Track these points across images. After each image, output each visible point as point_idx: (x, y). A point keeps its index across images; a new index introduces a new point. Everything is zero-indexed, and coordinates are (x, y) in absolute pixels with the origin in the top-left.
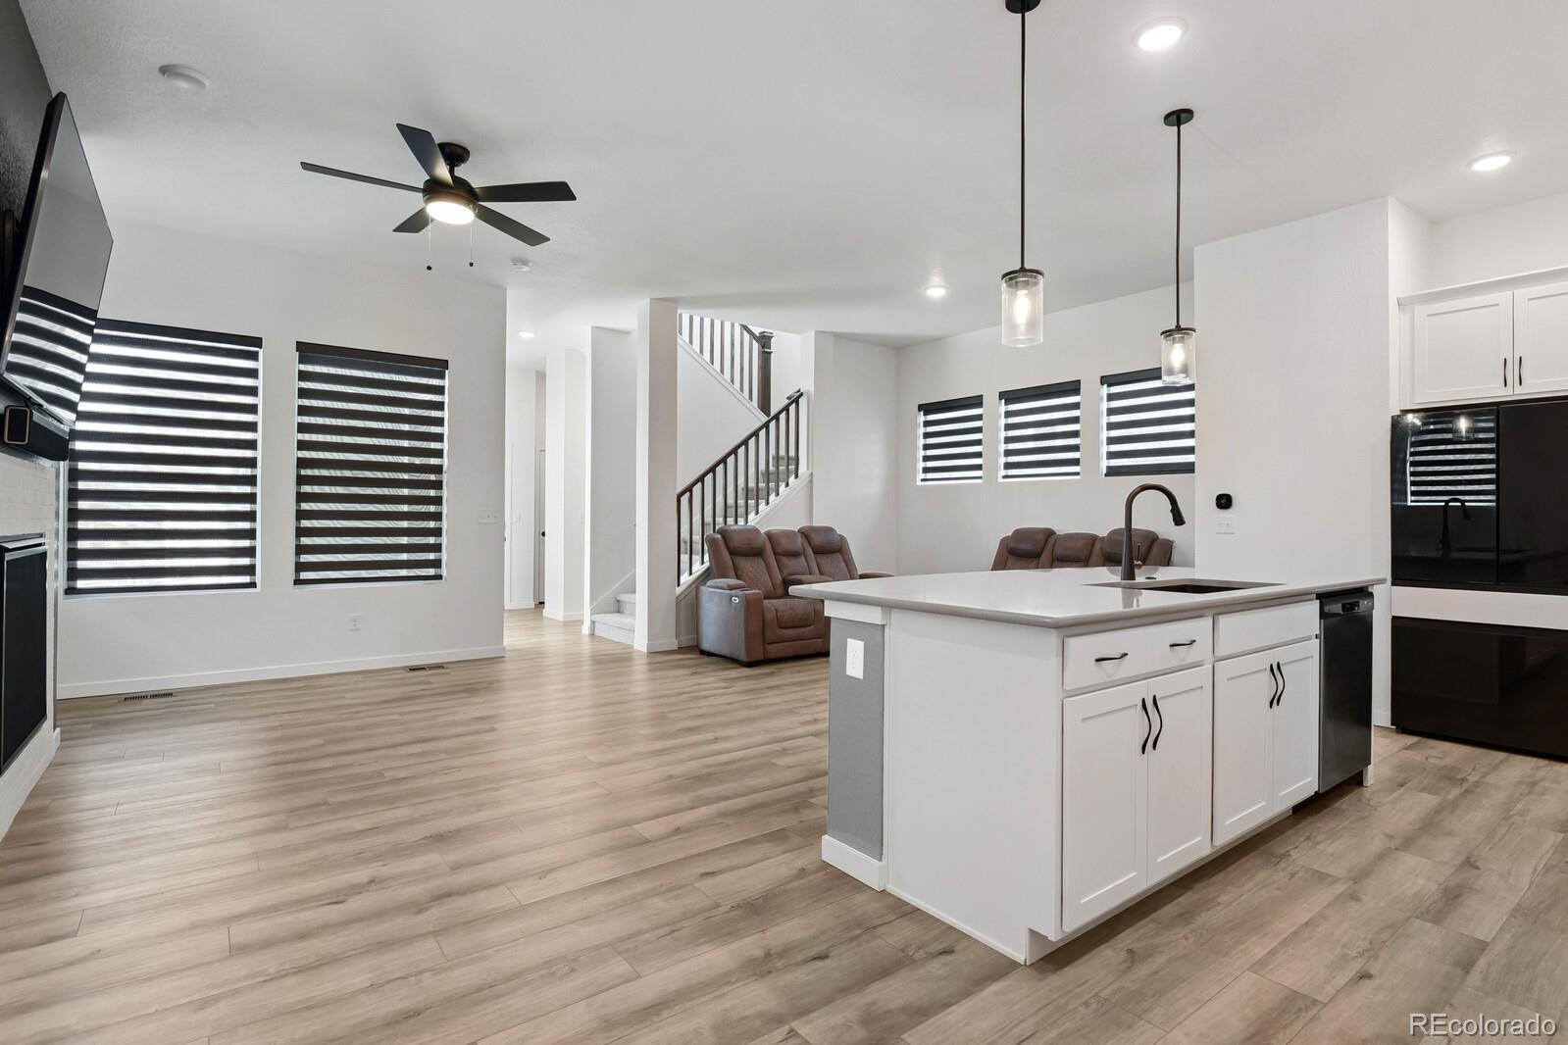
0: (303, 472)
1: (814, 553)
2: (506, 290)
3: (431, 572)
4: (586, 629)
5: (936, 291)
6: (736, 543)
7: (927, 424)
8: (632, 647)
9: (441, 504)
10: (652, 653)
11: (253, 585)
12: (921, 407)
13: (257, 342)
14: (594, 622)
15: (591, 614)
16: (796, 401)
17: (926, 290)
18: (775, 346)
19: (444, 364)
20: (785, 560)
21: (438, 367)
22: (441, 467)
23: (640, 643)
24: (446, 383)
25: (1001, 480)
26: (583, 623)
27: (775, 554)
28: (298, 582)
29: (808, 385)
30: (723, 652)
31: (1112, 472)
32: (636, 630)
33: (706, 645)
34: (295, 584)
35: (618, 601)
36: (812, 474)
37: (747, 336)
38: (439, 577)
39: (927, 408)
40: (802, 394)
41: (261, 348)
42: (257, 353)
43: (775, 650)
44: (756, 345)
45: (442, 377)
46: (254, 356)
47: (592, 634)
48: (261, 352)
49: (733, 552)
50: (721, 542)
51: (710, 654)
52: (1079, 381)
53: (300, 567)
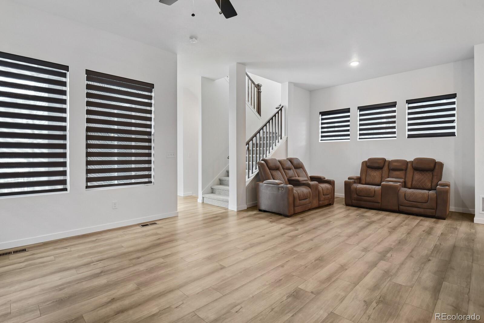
0: (89, 134)
1: (295, 168)
2: (176, 54)
3: (146, 180)
4: (200, 200)
5: (354, 63)
6: (271, 164)
7: (322, 119)
8: (228, 209)
9: (151, 149)
10: (239, 211)
11: (65, 189)
12: (321, 113)
13: (66, 68)
14: (204, 197)
15: (202, 195)
16: (281, 110)
17: (350, 64)
18: (262, 89)
19: (152, 86)
20: (287, 171)
21: (149, 87)
22: (151, 132)
23: (233, 207)
24: (153, 94)
25: (358, 140)
26: (198, 198)
27: (283, 169)
28: (87, 187)
29: (285, 103)
30: (274, 210)
31: (410, 136)
32: (229, 202)
33: (263, 207)
34: (86, 188)
35: (212, 188)
36: (287, 138)
37: (253, 85)
38: (150, 182)
39: (323, 114)
40: (283, 107)
41: (68, 71)
42: (65, 74)
43: (298, 209)
44: (256, 89)
45: (151, 92)
46: (64, 75)
47: (203, 203)
48: (68, 73)
49: (270, 169)
50: (265, 164)
51: (265, 211)
52: (396, 102)
53: (88, 180)
